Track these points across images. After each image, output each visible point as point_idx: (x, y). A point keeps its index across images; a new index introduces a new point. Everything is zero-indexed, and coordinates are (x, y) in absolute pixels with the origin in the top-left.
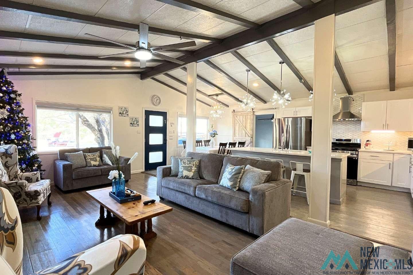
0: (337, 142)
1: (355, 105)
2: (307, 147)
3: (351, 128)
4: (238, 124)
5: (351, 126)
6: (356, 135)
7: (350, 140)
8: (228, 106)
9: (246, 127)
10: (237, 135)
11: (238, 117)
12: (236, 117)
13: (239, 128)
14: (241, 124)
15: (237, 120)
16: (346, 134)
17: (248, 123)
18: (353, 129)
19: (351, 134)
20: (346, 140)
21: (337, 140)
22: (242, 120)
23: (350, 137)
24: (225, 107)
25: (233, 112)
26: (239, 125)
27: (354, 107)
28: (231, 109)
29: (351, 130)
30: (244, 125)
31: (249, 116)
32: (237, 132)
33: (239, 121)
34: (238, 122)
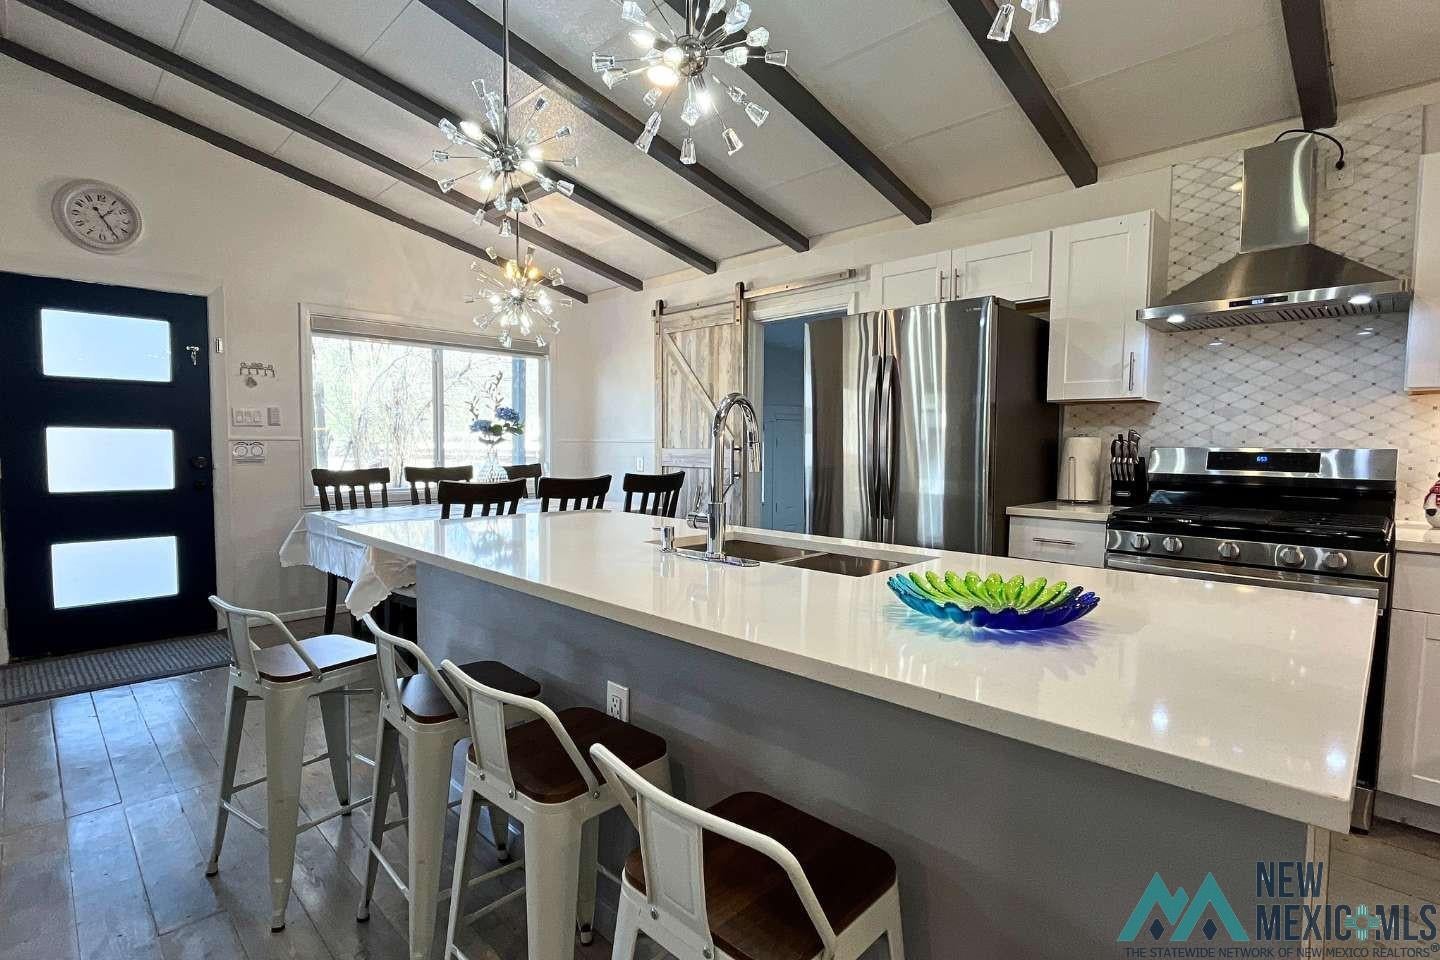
0: (1214, 472)
1: (1349, 196)
2: (1010, 510)
3: (1313, 370)
4: (679, 375)
5: (1318, 354)
6: (1352, 418)
7: (1310, 461)
8: (636, 284)
9: (712, 392)
10: (675, 437)
11: (679, 336)
12: (667, 338)
13: (683, 397)
14: (692, 377)
15: (673, 357)
16: (1279, 419)
17: (724, 371)
18: (1335, 378)
19: (1316, 418)
20: (1278, 460)
21: (1216, 460)
22: (698, 352)
23: (1315, 435)
24: (625, 291)
25: (658, 313)
26: (684, 383)
27: (1344, 213)
28: (648, 299)
29: (1315, 386)
30: (705, 381)
31: (726, 331)
32: (674, 421)
33: (680, 359)
34: (680, 367)
